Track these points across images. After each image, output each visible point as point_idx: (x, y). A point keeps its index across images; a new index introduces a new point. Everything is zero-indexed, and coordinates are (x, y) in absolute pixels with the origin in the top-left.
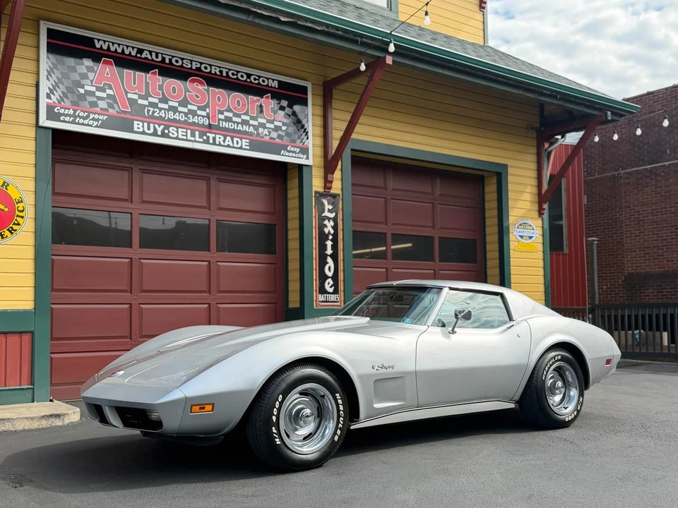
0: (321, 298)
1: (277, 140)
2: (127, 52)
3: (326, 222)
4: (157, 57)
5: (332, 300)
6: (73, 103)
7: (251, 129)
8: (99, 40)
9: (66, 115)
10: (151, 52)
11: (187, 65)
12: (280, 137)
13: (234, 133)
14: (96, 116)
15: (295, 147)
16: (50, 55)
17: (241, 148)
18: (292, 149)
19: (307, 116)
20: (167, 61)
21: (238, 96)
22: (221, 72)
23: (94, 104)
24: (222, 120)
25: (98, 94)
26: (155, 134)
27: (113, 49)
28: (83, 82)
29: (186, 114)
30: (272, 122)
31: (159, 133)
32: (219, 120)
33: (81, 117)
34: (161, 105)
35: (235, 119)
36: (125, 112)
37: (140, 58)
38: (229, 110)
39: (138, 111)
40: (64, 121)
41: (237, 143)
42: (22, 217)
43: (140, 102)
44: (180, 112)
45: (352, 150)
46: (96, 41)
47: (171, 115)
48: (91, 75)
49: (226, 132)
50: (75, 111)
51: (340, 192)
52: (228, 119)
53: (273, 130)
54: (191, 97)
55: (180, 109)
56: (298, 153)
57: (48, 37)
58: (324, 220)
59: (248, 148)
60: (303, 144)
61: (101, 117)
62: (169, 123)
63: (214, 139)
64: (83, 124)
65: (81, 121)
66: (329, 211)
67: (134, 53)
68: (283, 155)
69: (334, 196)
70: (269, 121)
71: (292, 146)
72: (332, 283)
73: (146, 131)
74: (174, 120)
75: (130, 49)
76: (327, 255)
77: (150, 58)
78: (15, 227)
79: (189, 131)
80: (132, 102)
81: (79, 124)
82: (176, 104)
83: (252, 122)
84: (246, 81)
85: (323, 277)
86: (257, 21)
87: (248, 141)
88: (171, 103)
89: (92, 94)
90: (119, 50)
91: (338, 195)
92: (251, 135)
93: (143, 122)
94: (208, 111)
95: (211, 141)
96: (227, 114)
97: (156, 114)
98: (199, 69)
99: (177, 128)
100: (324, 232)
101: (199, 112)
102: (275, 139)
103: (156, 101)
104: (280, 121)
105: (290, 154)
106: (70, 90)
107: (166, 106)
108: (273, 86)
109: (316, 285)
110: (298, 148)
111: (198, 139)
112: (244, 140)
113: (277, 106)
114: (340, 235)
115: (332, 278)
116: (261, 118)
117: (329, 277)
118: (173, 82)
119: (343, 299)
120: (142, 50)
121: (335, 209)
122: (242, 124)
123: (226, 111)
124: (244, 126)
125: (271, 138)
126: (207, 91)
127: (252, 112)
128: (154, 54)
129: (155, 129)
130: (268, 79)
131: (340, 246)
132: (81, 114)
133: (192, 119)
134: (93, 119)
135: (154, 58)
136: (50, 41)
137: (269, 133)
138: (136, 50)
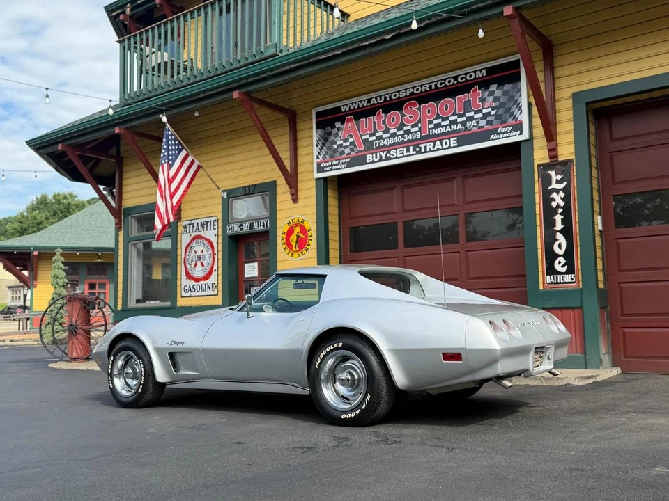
0: (550, 279)
1: (486, 127)
2: (361, 106)
3: (554, 195)
4: (381, 99)
5: (565, 280)
6: (332, 157)
7: (460, 126)
8: (343, 106)
9: (327, 167)
11: (403, 94)
12: (489, 123)
13: (440, 137)
14: (344, 161)
15: (505, 127)
16: (318, 131)
17: (450, 147)
18: (503, 130)
19: (519, 90)
20: (388, 99)
21: (447, 101)
22: (430, 87)
23: (342, 153)
24: (432, 129)
25: (344, 144)
26: (381, 160)
27: (352, 108)
28: (336, 140)
29: (402, 136)
30: (480, 111)
31: (383, 158)
32: (429, 129)
33: (335, 165)
34: (384, 136)
35: (443, 123)
36: (361, 151)
37: (370, 105)
38: (438, 117)
39: (369, 146)
40: (327, 171)
41: (446, 143)
42: (311, 240)
43: (371, 139)
44: (398, 136)
45: (587, 103)
47: (392, 141)
48: (340, 133)
49: (435, 138)
51: (573, 157)
52: (437, 126)
53: (481, 118)
54: (406, 119)
55: (398, 133)
56: (510, 132)
57: (317, 118)
58: (551, 193)
59: (456, 145)
60: (516, 120)
61: (346, 160)
62: (388, 148)
63: (425, 147)
64: (337, 169)
65: (335, 167)
66: (558, 182)
67: (365, 105)
68: (493, 139)
69: (566, 163)
70: (476, 112)
71: (503, 127)
72: (563, 261)
73: (375, 160)
74: (395, 144)
75: (363, 102)
76: (556, 231)
77: (376, 102)
78: (308, 247)
79: (405, 149)
80: (365, 141)
81: (334, 170)
82: (395, 131)
83: (459, 120)
84: (453, 84)
85: (551, 257)
87: (456, 138)
88: (391, 131)
89: (340, 146)
90: (356, 107)
91: (571, 161)
92: (459, 132)
93: (372, 154)
94: (420, 126)
95: (423, 151)
96: (436, 122)
97: (381, 144)
98: (412, 94)
99: (396, 149)
100: (551, 207)
101: (413, 130)
102: (483, 127)
103: (381, 134)
104: (489, 107)
105: (501, 136)
106: (329, 148)
108: (481, 76)
109: (541, 266)
110: (510, 126)
111: (412, 152)
112: (452, 140)
113: (486, 93)
114: (575, 206)
115: (564, 256)
116: (469, 112)
117: (560, 256)
118: (394, 114)
119: (580, 279)
120: (371, 99)
121: (566, 178)
122: (450, 125)
123: (435, 119)
124: (452, 126)
125: (480, 128)
126: (419, 109)
127: (460, 110)
128: (378, 98)
129: (381, 156)
130: (475, 72)
131: (576, 217)
132: (336, 162)
133: (407, 138)
134: (343, 163)
135: (379, 101)
136: (318, 120)
137: (477, 123)
138: (366, 101)
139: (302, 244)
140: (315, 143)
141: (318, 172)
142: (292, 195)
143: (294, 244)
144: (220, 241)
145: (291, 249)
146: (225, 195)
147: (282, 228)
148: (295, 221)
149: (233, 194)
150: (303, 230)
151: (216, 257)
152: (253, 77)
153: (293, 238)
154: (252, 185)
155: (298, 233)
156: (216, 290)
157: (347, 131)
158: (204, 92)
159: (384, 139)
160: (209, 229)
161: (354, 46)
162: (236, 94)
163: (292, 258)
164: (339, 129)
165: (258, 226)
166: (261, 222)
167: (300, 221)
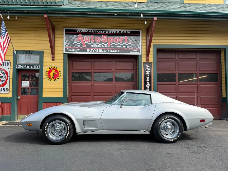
1: (129, 49)
2: (85, 32)
4: (93, 31)
6: (72, 47)
7: (121, 47)
8: (78, 30)
9: (70, 50)
11: (102, 32)
12: (130, 48)
13: (115, 49)
14: (77, 49)
15: (135, 50)
16: (66, 36)
17: (117, 52)
18: (134, 51)
19: (140, 40)
20: (96, 32)
21: (117, 37)
22: (112, 32)
23: (77, 46)
24: (112, 45)
25: (78, 44)
26: (92, 52)
27: (81, 32)
28: (74, 41)
29: (101, 45)
30: (127, 44)
31: (94, 51)
32: (111, 45)
33: (73, 50)
34: (94, 44)
35: (115, 45)
36: (84, 47)
37: (89, 32)
38: (114, 42)
39: (88, 46)
40: (69, 51)
41: (116, 51)
42: (60, 75)
43: (89, 44)
44: (99, 45)
45: (157, 48)
46: (77, 30)
47: (97, 46)
48: (76, 39)
49: (113, 49)
50: (72, 49)
51: (152, 62)
52: (114, 45)
53: (128, 46)
54: (103, 40)
55: (99, 44)
56: (136, 52)
57: (65, 32)
58: (146, 71)
59: (120, 52)
60: (138, 49)
61: (78, 49)
62: (96, 48)
63: (109, 51)
64: (74, 52)
65: (73, 51)
66: (148, 68)
67: (87, 32)
68: (131, 53)
69: (150, 63)
73: (90, 51)
74: (98, 47)
75: (86, 31)
76: (147, 81)
77: (91, 32)
78: (59, 78)
79: (102, 50)
80: (87, 44)
81: (73, 52)
82: (98, 43)
83: (121, 45)
84: (119, 33)
85: (145, 88)
86: (108, 16)
87: (120, 50)
88: (97, 43)
89: (76, 44)
90: (83, 32)
91: (152, 63)
93: (89, 49)
94: (107, 44)
95: (108, 52)
96: (113, 43)
97: (93, 47)
98: (105, 33)
99: (99, 49)
100: (146, 74)
101: (105, 44)
103: (93, 43)
104: (130, 43)
105: (134, 52)
106: (71, 44)
107: (95, 44)
108: (128, 33)
110: (136, 50)
111: (104, 51)
112: (118, 50)
113: (129, 39)
114: (152, 75)
115: (149, 88)
116: (124, 43)
117: (148, 88)
118: (98, 37)
120: (89, 30)
121: (150, 67)
122: (118, 46)
123: (113, 42)
126: (107, 38)
127: (121, 42)
128: (92, 31)
129: (92, 51)
130: (126, 31)
131: (152, 78)
132: (74, 49)
133: (103, 46)
134: (77, 50)
135: (92, 32)
136: (66, 32)
137: (127, 47)
138: (87, 31)
139: (56, 76)
140: (64, 40)
141: (66, 51)
142: (52, 58)
143: (52, 76)
144: (12, 70)
145: (51, 78)
146: (15, 52)
148: (53, 67)
149: (19, 53)
150: (56, 71)
151: (9, 77)
152: (55, 12)
153: (52, 74)
154: (31, 51)
155: (54, 72)
156: (8, 91)
157: (79, 39)
158: (27, 11)
160: (5, 65)
161: (102, 13)
162: (45, 16)
163: (50, 81)
164: (76, 38)
165: (34, 67)
166: (35, 66)
167: (55, 68)
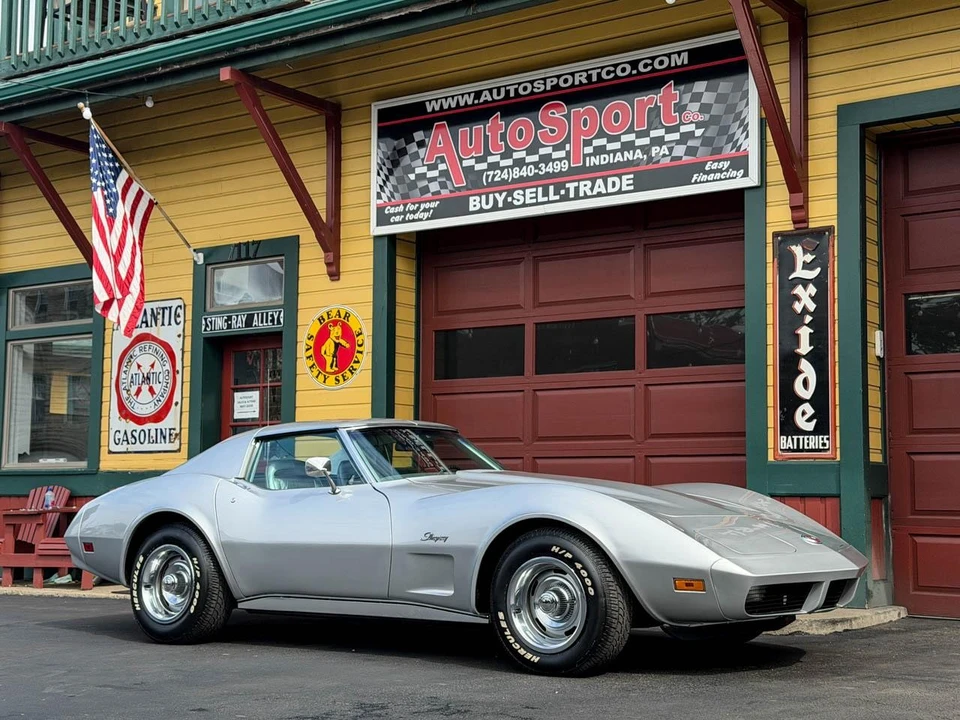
0: (786, 442)
1: (685, 158)
2: (462, 103)
3: (799, 290)
4: (499, 94)
5: (812, 446)
6: (405, 196)
7: (639, 154)
8: (430, 101)
9: (395, 215)
10: (490, 91)
11: (540, 87)
12: (691, 151)
13: (607, 171)
14: (427, 205)
15: (719, 161)
16: (381, 144)
17: (620, 192)
18: (715, 166)
19: (745, 95)
20: (512, 94)
21: (617, 103)
22: (589, 77)
23: (425, 190)
24: (590, 155)
25: (431, 174)
26: (495, 208)
27: (446, 106)
28: (414, 164)
29: (536, 165)
30: (675, 129)
31: (500, 205)
32: (585, 156)
33: (411, 212)
34: (503, 163)
35: (611, 147)
36: (459, 189)
37: (479, 104)
38: (602, 134)
39: (474, 179)
40: (395, 223)
41: (614, 184)
42: (361, 352)
43: (479, 167)
44: (528, 165)
45: (861, 126)
46: (427, 104)
47: (516, 173)
48: (422, 152)
49: (596, 173)
51: (834, 223)
52: (599, 151)
53: (678, 142)
54: (544, 135)
55: (529, 159)
56: (727, 170)
57: (379, 121)
58: (794, 286)
59: (632, 188)
60: (738, 150)
61: (432, 205)
62: (508, 187)
63: (577, 189)
64: (414, 220)
65: (411, 217)
66: (807, 266)
67: (470, 102)
68: (696, 182)
69: (820, 233)
70: (669, 130)
71: (714, 161)
72: (810, 411)
73: (485, 207)
74: (522, 179)
75: (466, 97)
76: (799, 357)
77: (490, 99)
78: (355, 366)
79: (540, 189)
80: (469, 170)
81: (410, 221)
82: (523, 154)
83: (639, 142)
84: (630, 75)
85: (789, 402)
87: (632, 176)
88: (516, 155)
89: (423, 176)
90: (454, 105)
91: (830, 229)
92: (638, 165)
93: (480, 195)
94: (568, 148)
95: (572, 195)
96: (597, 143)
97: (496, 179)
98: (556, 87)
99: (524, 189)
100: (794, 311)
101: (556, 155)
102: (680, 158)
103: (497, 158)
104: (692, 122)
105: (711, 177)
106: (401, 180)
108: (679, 63)
109: (772, 417)
110: (724, 160)
111: (552, 197)
112: (624, 178)
113: (687, 97)
114: (834, 312)
115: (811, 401)
116: (656, 129)
117: (806, 401)
118: (521, 121)
119: (838, 445)
120: (481, 92)
121: (821, 260)
122: (622, 151)
123: (597, 137)
124: (626, 153)
125: (674, 159)
126: (568, 117)
127: (640, 124)
128: (495, 91)
129: (496, 201)
130: (669, 56)
131: (834, 332)
132: (412, 207)
133: (544, 169)
134: (425, 210)
135: (496, 97)
136: (381, 125)
137: (671, 150)
138: (472, 95)
139: (345, 358)
140: (374, 168)
141: (379, 223)
142: (328, 264)
143: (329, 360)
144: (188, 347)
145: (324, 370)
146: (200, 259)
147: (307, 327)
148: (333, 314)
149: (216, 257)
150: (347, 333)
151: (179, 377)
152: (259, 43)
153: (328, 348)
154: (254, 242)
155: (337, 338)
156: (177, 441)
157: (434, 149)
158: (165, 65)
159: (502, 169)
160: (166, 322)
162: (225, 74)
163: (323, 386)
164: (421, 144)
165: (262, 322)
166: (267, 313)
167: (343, 315)
